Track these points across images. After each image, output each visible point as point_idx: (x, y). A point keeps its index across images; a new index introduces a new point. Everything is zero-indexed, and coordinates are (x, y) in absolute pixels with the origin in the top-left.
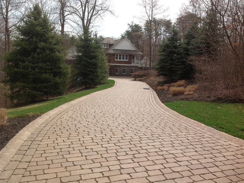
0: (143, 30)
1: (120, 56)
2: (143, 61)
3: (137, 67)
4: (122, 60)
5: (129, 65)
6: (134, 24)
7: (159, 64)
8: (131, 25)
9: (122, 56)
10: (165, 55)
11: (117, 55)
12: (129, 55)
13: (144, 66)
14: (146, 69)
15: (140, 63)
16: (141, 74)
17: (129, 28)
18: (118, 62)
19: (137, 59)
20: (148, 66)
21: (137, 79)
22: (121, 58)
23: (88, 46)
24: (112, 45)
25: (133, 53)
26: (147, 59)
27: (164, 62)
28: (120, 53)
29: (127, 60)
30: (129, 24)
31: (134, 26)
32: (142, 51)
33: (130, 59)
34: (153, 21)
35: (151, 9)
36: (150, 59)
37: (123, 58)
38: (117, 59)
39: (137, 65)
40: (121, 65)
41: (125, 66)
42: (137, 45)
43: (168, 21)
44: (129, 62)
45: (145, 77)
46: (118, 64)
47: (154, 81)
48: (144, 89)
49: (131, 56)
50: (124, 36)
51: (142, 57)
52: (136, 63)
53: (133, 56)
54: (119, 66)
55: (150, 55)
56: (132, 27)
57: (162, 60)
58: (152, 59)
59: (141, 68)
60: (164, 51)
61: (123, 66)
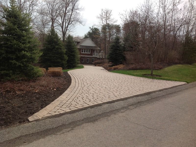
0: (101, 32)
1: (85, 50)
2: (100, 54)
3: (96, 57)
4: (86, 53)
5: (91, 56)
6: (94, 27)
7: (109, 55)
8: (92, 28)
9: (86, 50)
10: (113, 51)
11: (83, 50)
12: (91, 50)
13: (101, 57)
14: (102, 59)
15: (98, 55)
16: (99, 62)
17: (90, 30)
18: (83, 54)
19: (96, 53)
20: (104, 57)
21: (96, 65)
22: (85, 51)
23: (70, 46)
24: (79, 42)
25: (94, 48)
26: (103, 52)
27: (112, 55)
28: (85, 48)
29: (89, 53)
30: (90, 28)
31: (94, 29)
32: (100, 47)
33: (92, 52)
34: (107, 26)
35: (106, 21)
36: (105, 53)
37: (87, 52)
38: (83, 52)
39: (96, 56)
40: (86, 56)
41: (88, 57)
42: (96, 43)
43: (118, 26)
44: (91, 55)
45: (102, 64)
46: (83, 55)
47: (107, 66)
48: (101, 70)
49: (92, 50)
50: (87, 36)
51: (100, 51)
52: (96, 55)
53: (94, 50)
54: (84, 57)
55: (105, 50)
56: (93, 30)
57: (110, 53)
58: (106, 53)
59: (99, 59)
60: (112, 48)
61: (86, 57)
